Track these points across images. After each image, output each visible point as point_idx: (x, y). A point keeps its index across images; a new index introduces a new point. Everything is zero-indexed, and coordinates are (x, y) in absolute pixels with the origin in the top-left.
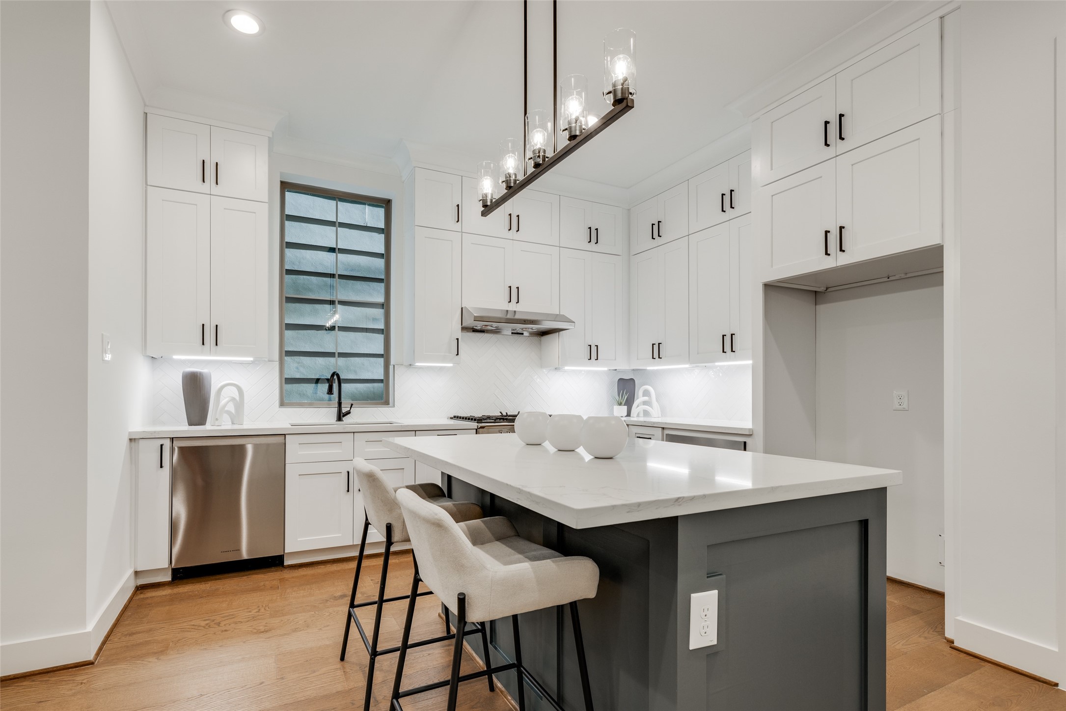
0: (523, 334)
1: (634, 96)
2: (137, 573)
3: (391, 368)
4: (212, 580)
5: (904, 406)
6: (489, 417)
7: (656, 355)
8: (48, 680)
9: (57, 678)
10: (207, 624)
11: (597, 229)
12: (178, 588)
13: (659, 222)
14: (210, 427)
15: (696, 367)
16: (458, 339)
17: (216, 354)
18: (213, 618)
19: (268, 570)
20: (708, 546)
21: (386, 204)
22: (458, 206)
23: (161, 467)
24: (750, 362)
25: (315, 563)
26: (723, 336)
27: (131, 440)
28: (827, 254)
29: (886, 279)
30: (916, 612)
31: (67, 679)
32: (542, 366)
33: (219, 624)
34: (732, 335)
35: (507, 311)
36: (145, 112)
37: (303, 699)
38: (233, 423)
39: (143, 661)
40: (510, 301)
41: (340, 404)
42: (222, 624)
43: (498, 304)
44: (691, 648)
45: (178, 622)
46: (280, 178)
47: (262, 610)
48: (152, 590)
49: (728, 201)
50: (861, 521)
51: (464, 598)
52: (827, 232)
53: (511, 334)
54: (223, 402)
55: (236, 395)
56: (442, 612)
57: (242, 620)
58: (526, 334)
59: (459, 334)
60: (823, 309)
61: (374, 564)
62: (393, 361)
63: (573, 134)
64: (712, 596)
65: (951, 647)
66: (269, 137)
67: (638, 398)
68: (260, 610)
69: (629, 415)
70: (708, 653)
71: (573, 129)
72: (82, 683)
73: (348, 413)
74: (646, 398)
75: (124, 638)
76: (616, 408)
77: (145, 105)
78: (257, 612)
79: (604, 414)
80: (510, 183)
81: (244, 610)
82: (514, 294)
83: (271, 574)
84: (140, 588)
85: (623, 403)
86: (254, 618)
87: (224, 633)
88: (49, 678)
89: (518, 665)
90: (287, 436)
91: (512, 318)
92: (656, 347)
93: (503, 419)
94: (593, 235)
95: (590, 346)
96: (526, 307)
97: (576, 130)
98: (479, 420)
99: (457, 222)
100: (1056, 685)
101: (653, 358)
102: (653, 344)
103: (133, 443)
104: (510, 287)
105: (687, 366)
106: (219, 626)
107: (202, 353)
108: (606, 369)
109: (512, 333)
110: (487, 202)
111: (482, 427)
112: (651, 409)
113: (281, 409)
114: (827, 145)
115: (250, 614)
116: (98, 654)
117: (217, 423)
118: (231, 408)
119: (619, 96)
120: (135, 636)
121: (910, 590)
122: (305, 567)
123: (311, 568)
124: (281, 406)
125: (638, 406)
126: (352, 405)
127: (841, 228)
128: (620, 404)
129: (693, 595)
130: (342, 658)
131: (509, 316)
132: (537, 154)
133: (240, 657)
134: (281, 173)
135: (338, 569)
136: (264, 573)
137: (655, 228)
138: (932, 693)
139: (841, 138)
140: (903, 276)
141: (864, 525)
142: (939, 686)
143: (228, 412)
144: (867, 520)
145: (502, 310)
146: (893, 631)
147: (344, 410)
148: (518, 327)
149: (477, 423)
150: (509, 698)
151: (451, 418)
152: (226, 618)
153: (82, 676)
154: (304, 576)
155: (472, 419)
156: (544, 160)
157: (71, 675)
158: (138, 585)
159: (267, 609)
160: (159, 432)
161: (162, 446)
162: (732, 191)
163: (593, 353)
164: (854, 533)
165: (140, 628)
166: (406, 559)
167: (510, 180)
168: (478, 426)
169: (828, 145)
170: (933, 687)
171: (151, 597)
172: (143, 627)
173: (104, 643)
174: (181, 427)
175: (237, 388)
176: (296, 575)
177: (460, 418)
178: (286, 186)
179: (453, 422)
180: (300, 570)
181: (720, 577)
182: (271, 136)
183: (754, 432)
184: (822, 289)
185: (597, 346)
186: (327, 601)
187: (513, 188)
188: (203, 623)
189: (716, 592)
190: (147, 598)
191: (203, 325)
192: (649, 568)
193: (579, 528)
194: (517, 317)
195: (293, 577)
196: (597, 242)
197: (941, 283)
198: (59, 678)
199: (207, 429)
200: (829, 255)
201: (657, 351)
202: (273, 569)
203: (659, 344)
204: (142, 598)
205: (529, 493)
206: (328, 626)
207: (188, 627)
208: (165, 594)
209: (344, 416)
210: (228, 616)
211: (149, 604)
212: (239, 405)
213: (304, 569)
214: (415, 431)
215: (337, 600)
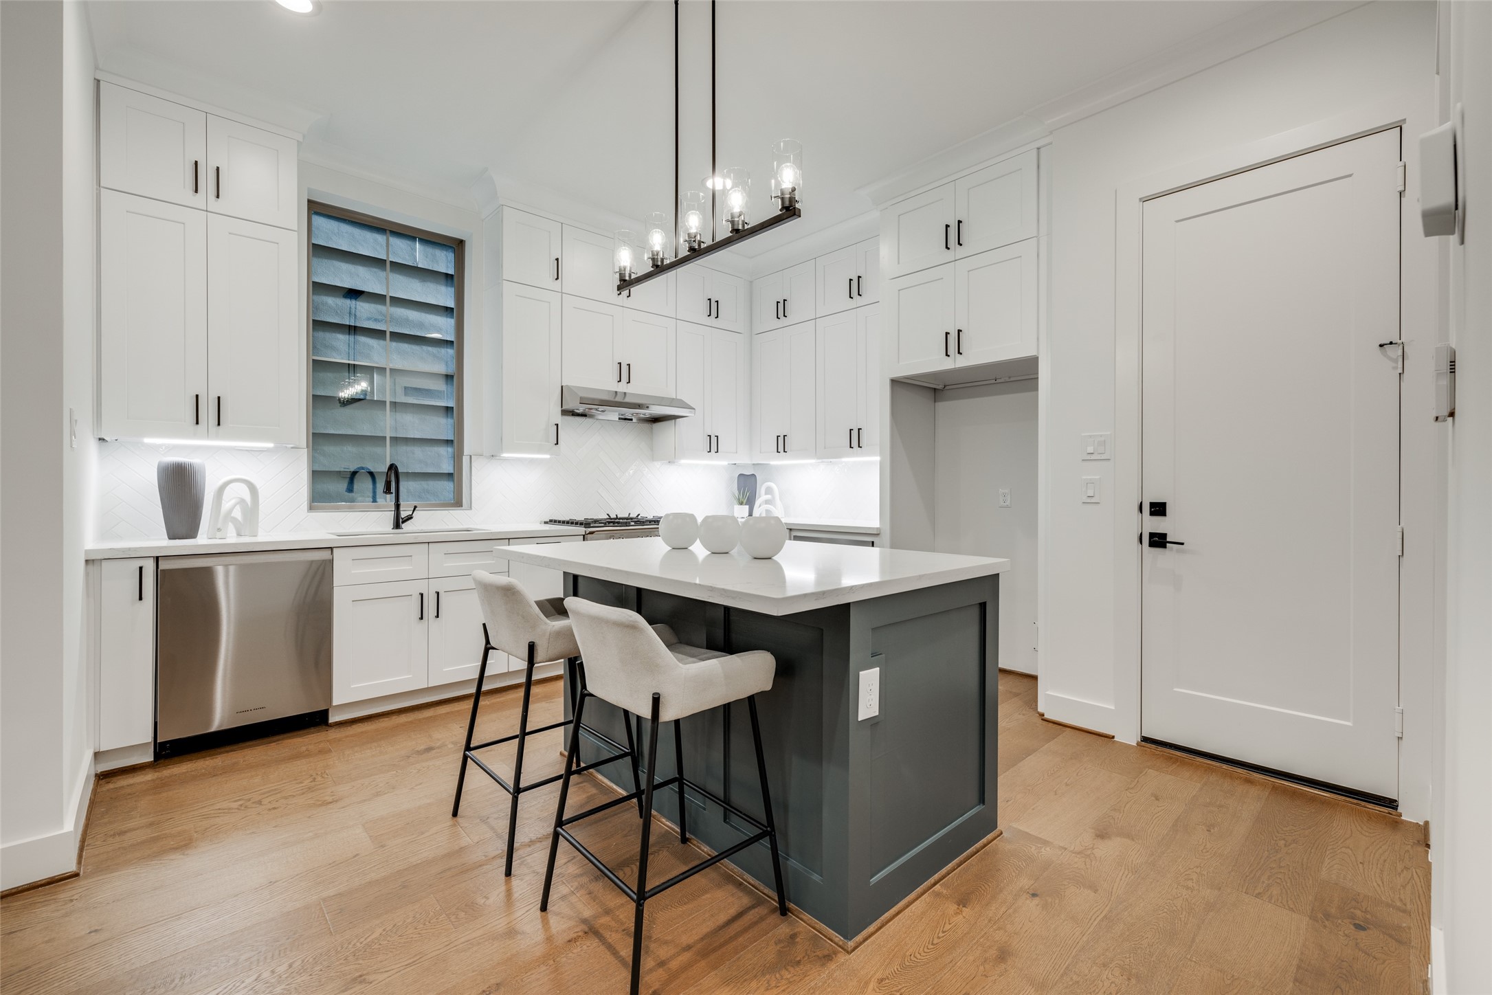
0: (631, 420)
1: (800, 204)
2: (97, 755)
3: (465, 460)
4: (220, 753)
5: (1007, 504)
6: (596, 521)
7: (781, 448)
8: (9, 907)
9: (24, 902)
10: (241, 805)
11: (717, 302)
12: (169, 769)
13: (784, 300)
14: (204, 540)
15: (822, 462)
16: (557, 425)
17: (217, 437)
18: (247, 797)
19: (305, 731)
20: (872, 629)
21: (457, 246)
22: (557, 259)
23: (141, 599)
24: (878, 458)
25: (374, 717)
26: (851, 430)
27: (87, 561)
28: (947, 355)
29: (994, 381)
30: (1016, 695)
31: (42, 900)
32: (653, 458)
33: (260, 802)
34: (859, 429)
35: (616, 392)
36: (97, 78)
37: (419, 862)
38: (239, 535)
39: (161, 860)
40: (620, 381)
41: (398, 506)
42: (265, 801)
43: (604, 382)
44: (859, 720)
45: (192, 809)
46: (308, 196)
47: (319, 778)
48: (124, 777)
49: (855, 287)
50: (980, 604)
51: (659, 698)
52: (947, 334)
53: (617, 420)
54: (226, 506)
55: (246, 494)
56: (565, 749)
57: (294, 794)
58: (634, 420)
59: (558, 418)
60: (942, 406)
61: (459, 709)
62: (468, 449)
63: (736, 228)
64: (876, 671)
65: (1042, 719)
66: (298, 141)
67: (760, 497)
68: (315, 779)
69: (750, 515)
70: (872, 722)
71: (736, 223)
72: (72, 901)
73: (410, 518)
74: (769, 497)
75: (111, 839)
76: (737, 508)
77: (97, 68)
78: (311, 782)
79: (723, 511)
80: (657, 261)
81: (291, 781)
82: (624, 371)
83: (312, 735)
84: (103, 777)
85: (745, 502)
86: (310, 789)
87: (273, 811)
88: (8, 903)
89: (680, 780)
90: (334, 549)
91: (622, 401)
92: (781, 440)
93: (614, 523)
94: (713, 308)
95: (710, 436)
96: (637, 388)
97: (738, 224)
98: (586, 524)
99: (556, 279)
100: (1113, 737)
101: (778, 452)
102: (778, 436)
103: (90, 567)
104: (620, 364)
105: (813, 461)
106: (261, 804)
107: (195, 436)
108: (725, 463)
109: (619, 419)
110: (625, 276)
111: (591, 533)
112: (772, 507)
113: (311, 514)
114: (947, 248)
115: (303, 785)
116: (79, 862)
117: (219, 535)
118: (237, 514)
119: (787, 204)
120: (128, 835)
121: (1010, 677)
122: (359, 722)
123: (370, 723)
124: (310, 509)
125: (760, 506)
126: (415, 507)
127: (959, 331)
128: (741, 504)
129: (861, 673)
130: (455, 814)
131: (619, 399)
132: (691, 238)
133: (311, 834)
134: (309, 190)
135: (410, 719)
136: (300, 736)
137: (781, 306)
138: (1029, 757)
139: (960, 244)
140: (1007, 379)
141: (983, 606)
142: (1034, 751)
143: (234, 520)
144: (985, 602)
145: (609, 391)
146: (1003, 710)
147: (403, 514)
148: (628, 412)
149: (585, 527)
150: (664, 820)
151: (546, 523)
152: (266, 795)
153: (66, 892)
154: (362, 732)
155: (572, 523)
156: (699, 245)
157: (45, 895)
158: (98, 772)
159: (326, 776)
160: (136, 549)
161: (141, 568)
162: (859, 277)
163: (713, 444)
164: (975, 614)
165: (133, 824)
166: (498, 700)
167: (657, 258)
168: (585, 532)
169: (949, 249)
170: (1029, 752)
171: (128, 786)
172: (136, 823)
173: (81, 849)
174: (159, 541)
175: (248, 487)
176: (351, 733)
177: (559, 522)
178: (316, 208)
179: (548, 527)
180: (354, 726)
181: (881, 656)
182: (301, 140)
183: (882, 531)
184: (940, 387)
185: (717, 437)
186: (409, 757)
187: (659, 268)
188: (235, 805)
189: (878, 668)
190: (123, 787)
191: (197, 396)
192: (822, 653)
193: (780, 615)
194: (627, 400)
195: (347, 736)
196: (717, 317)
197: (1036, 389)
198: (27, 901)
199: (200, 544)
200: (949, 356)
201: (782, 445)
202: (312, 730)
203: (784, 436)
204: (112, 789)
205: (723, 589)
206: (421, 784)
207: (212, 812)
208: (150, 779)
209: (403, 522)
210: (269, 792)
211: (129, 794)
212: (251, 510)
213: (360, 724)
214: (509, 539)
215: (421, 754)
